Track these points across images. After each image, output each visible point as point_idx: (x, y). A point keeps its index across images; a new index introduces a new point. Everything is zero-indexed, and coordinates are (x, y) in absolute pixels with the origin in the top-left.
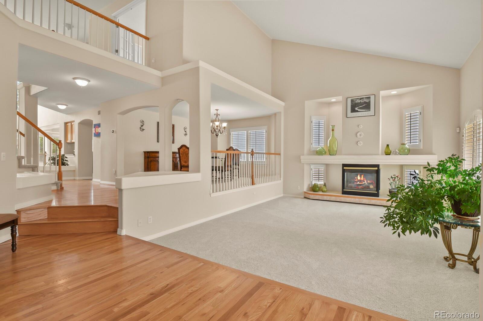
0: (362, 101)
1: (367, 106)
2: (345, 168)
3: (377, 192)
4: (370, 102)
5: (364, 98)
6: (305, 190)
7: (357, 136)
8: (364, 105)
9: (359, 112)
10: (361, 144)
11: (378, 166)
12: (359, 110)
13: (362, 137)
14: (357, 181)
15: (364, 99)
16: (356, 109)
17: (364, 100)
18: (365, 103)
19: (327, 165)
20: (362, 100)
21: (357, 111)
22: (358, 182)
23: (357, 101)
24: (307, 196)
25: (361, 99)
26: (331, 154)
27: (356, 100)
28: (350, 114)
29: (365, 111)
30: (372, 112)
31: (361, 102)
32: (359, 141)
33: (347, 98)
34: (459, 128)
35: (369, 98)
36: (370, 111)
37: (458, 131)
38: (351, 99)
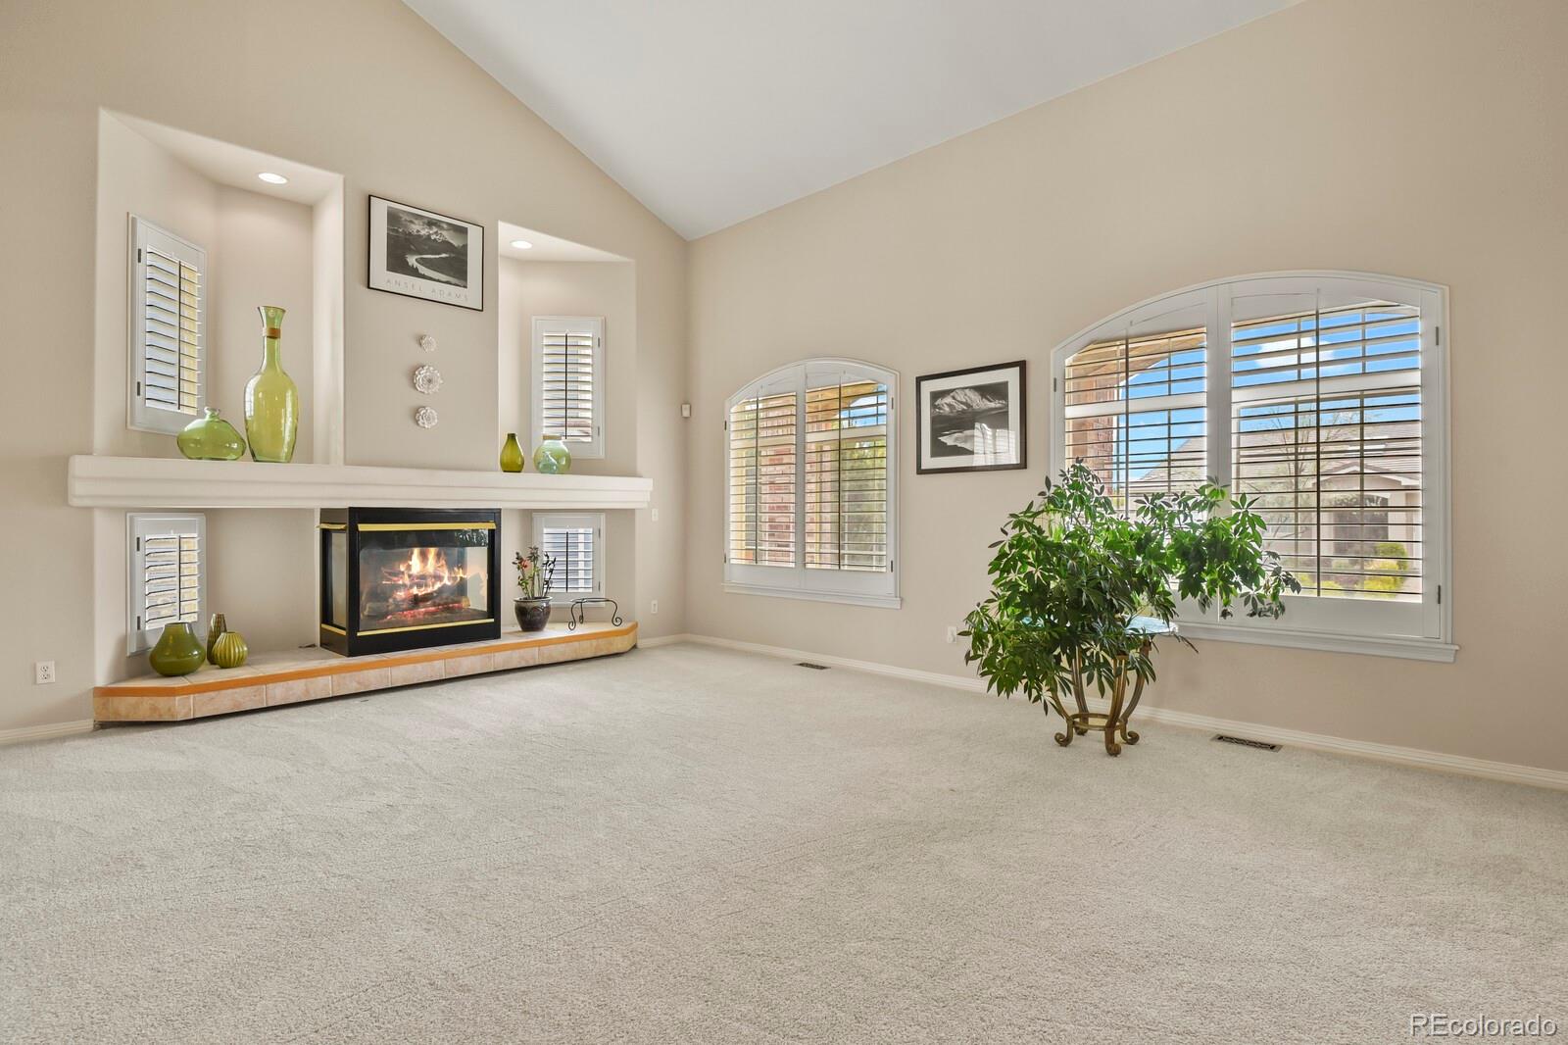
0: (436, 233)
1: (455, 266)
2: (363, 527)
3: (492, 620)
4: (465, 247)
5: (445, 226)
6: (101, 680)
7: (414, 386)
8: (444, 255)
9: (423, 277)
10: (432, 420)
11: (494, 515)
12: (423, 270)
13: (434, 388)
14: (407, 581)
15: (442, 228)
16: (412, 260)
17: (444, 233)
18: (447, 246)
19: (213, 518)
20: (435, 229)
21: (414, 273)
22: (411, 587)
23: (413, 226)
24: (125, 708)
25: (431, 223)
26: (258, 458)
27: (411, 222)
28: (381, 275)
29: (447, 283)
30: (470, 295)
31: (429, 236)
32: (424, 407)
33: (370, 196)
34: (688, 406)
35: (463, 231)
36: (465, 287)
37: (686, 413)
38: (389, 207)
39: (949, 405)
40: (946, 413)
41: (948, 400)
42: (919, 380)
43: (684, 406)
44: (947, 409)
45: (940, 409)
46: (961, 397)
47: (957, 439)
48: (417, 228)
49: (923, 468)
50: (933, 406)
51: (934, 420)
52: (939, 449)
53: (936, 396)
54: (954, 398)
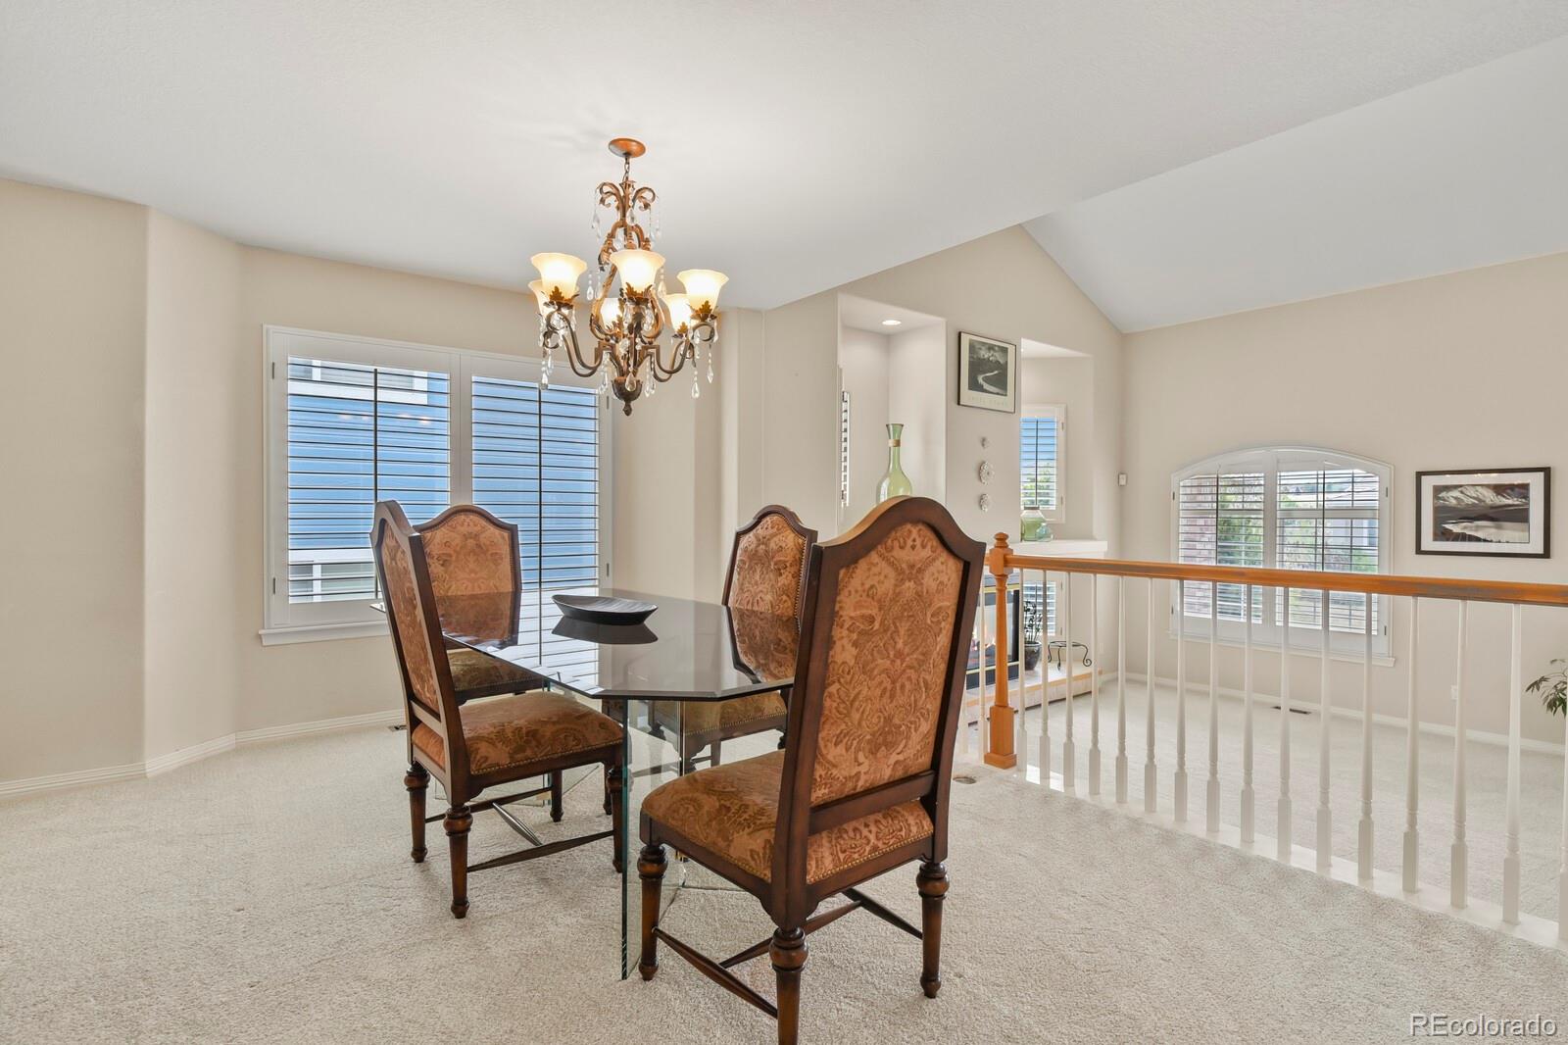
0: (992, 355)
1: (1002, 379)
4: (1007, 363)
5: (998, 349)
7: (980, 478)
8: (996, 372)
9: (985, 391)
10: (989, 504)
12: (986, 386)
13: (990, 480)
15: (995, 350)
16: (979, 379)
17: (996, 354)
18: (998, 365)
20: (992, 352)
21: (981, 389)
23: (981, 351)
25: (991, 348)
27: (981, 349)
28: (965, 394)
29: (998, 394)
30: (1009, 401)
31: (989, 359)
32: (985, 495)
33: (960, 334)
34: (1124, 476)
35: (1005, 351)
36: (1006, 395)
37: (1123, 482)
38: (970, 340)
39: (1456, 498)
40: (1452, 505)
41: (1456, 493)
42: (1419, 475)
43: (1121, 476)
44: (1454, 502)
45: (1444, 500)
46: (1471, 492)
47: (1465, 528)
48: (984, 354)
49: (1423, 549)
50: (1436, 497)
51: (1437, 510)
52: (1442, 534)
53: (1438, 490)
54: (1462, 492)
